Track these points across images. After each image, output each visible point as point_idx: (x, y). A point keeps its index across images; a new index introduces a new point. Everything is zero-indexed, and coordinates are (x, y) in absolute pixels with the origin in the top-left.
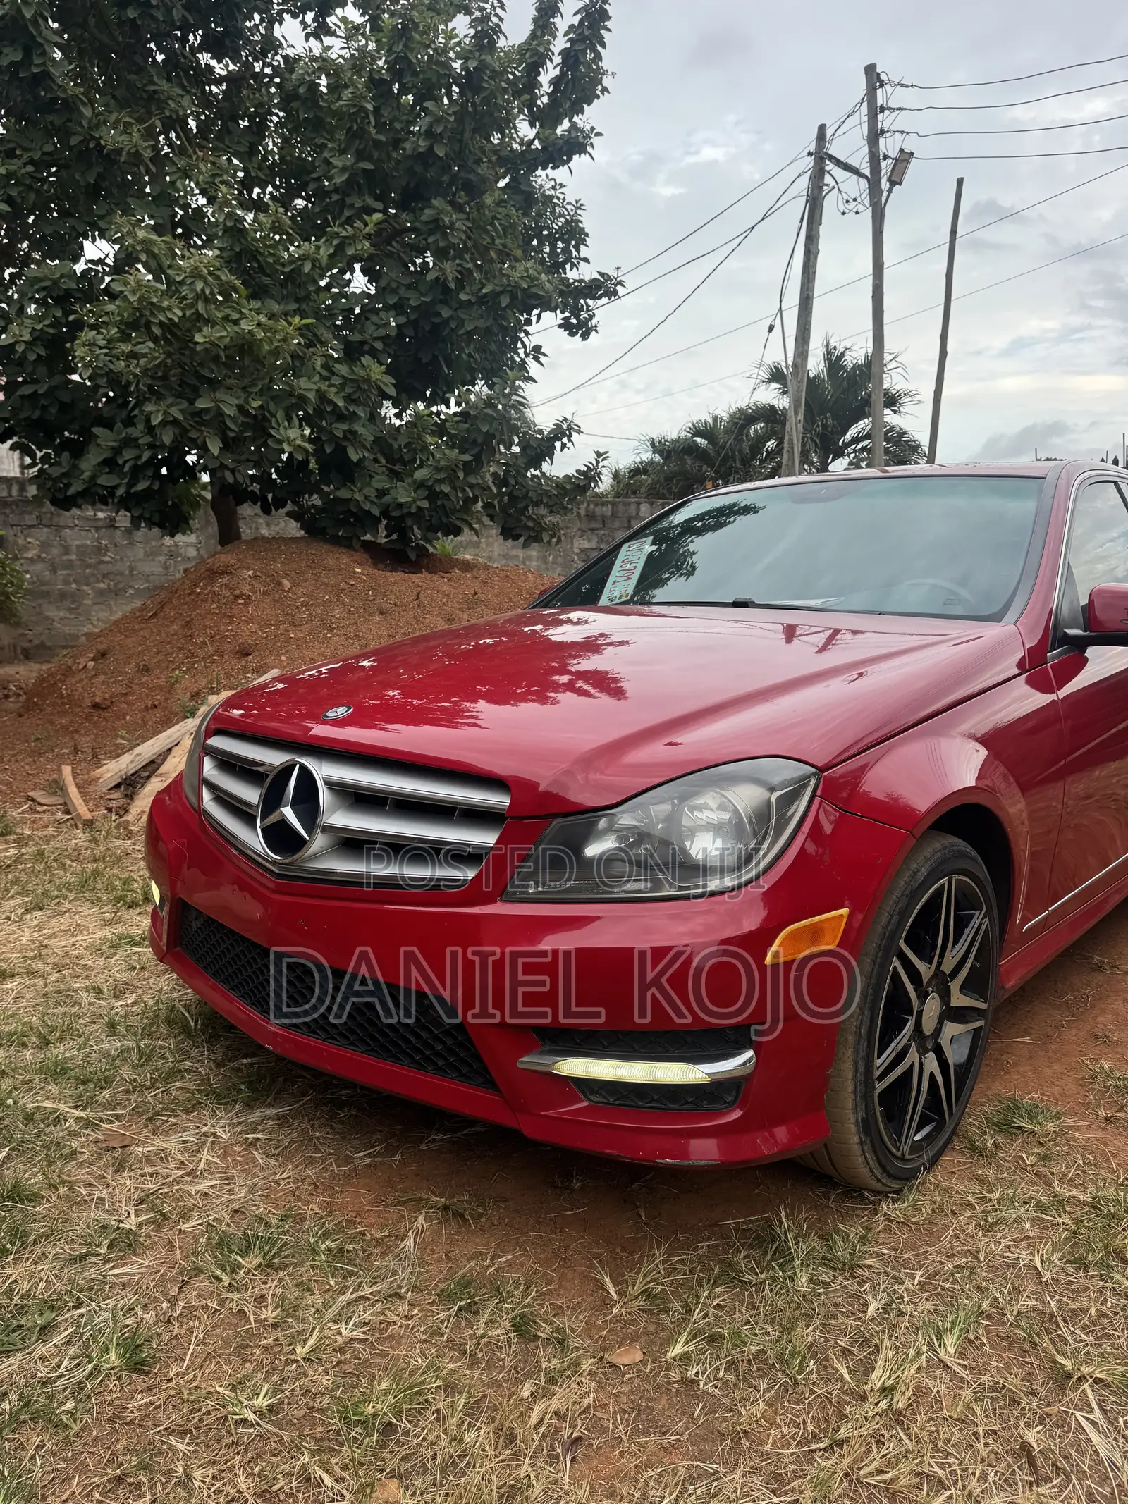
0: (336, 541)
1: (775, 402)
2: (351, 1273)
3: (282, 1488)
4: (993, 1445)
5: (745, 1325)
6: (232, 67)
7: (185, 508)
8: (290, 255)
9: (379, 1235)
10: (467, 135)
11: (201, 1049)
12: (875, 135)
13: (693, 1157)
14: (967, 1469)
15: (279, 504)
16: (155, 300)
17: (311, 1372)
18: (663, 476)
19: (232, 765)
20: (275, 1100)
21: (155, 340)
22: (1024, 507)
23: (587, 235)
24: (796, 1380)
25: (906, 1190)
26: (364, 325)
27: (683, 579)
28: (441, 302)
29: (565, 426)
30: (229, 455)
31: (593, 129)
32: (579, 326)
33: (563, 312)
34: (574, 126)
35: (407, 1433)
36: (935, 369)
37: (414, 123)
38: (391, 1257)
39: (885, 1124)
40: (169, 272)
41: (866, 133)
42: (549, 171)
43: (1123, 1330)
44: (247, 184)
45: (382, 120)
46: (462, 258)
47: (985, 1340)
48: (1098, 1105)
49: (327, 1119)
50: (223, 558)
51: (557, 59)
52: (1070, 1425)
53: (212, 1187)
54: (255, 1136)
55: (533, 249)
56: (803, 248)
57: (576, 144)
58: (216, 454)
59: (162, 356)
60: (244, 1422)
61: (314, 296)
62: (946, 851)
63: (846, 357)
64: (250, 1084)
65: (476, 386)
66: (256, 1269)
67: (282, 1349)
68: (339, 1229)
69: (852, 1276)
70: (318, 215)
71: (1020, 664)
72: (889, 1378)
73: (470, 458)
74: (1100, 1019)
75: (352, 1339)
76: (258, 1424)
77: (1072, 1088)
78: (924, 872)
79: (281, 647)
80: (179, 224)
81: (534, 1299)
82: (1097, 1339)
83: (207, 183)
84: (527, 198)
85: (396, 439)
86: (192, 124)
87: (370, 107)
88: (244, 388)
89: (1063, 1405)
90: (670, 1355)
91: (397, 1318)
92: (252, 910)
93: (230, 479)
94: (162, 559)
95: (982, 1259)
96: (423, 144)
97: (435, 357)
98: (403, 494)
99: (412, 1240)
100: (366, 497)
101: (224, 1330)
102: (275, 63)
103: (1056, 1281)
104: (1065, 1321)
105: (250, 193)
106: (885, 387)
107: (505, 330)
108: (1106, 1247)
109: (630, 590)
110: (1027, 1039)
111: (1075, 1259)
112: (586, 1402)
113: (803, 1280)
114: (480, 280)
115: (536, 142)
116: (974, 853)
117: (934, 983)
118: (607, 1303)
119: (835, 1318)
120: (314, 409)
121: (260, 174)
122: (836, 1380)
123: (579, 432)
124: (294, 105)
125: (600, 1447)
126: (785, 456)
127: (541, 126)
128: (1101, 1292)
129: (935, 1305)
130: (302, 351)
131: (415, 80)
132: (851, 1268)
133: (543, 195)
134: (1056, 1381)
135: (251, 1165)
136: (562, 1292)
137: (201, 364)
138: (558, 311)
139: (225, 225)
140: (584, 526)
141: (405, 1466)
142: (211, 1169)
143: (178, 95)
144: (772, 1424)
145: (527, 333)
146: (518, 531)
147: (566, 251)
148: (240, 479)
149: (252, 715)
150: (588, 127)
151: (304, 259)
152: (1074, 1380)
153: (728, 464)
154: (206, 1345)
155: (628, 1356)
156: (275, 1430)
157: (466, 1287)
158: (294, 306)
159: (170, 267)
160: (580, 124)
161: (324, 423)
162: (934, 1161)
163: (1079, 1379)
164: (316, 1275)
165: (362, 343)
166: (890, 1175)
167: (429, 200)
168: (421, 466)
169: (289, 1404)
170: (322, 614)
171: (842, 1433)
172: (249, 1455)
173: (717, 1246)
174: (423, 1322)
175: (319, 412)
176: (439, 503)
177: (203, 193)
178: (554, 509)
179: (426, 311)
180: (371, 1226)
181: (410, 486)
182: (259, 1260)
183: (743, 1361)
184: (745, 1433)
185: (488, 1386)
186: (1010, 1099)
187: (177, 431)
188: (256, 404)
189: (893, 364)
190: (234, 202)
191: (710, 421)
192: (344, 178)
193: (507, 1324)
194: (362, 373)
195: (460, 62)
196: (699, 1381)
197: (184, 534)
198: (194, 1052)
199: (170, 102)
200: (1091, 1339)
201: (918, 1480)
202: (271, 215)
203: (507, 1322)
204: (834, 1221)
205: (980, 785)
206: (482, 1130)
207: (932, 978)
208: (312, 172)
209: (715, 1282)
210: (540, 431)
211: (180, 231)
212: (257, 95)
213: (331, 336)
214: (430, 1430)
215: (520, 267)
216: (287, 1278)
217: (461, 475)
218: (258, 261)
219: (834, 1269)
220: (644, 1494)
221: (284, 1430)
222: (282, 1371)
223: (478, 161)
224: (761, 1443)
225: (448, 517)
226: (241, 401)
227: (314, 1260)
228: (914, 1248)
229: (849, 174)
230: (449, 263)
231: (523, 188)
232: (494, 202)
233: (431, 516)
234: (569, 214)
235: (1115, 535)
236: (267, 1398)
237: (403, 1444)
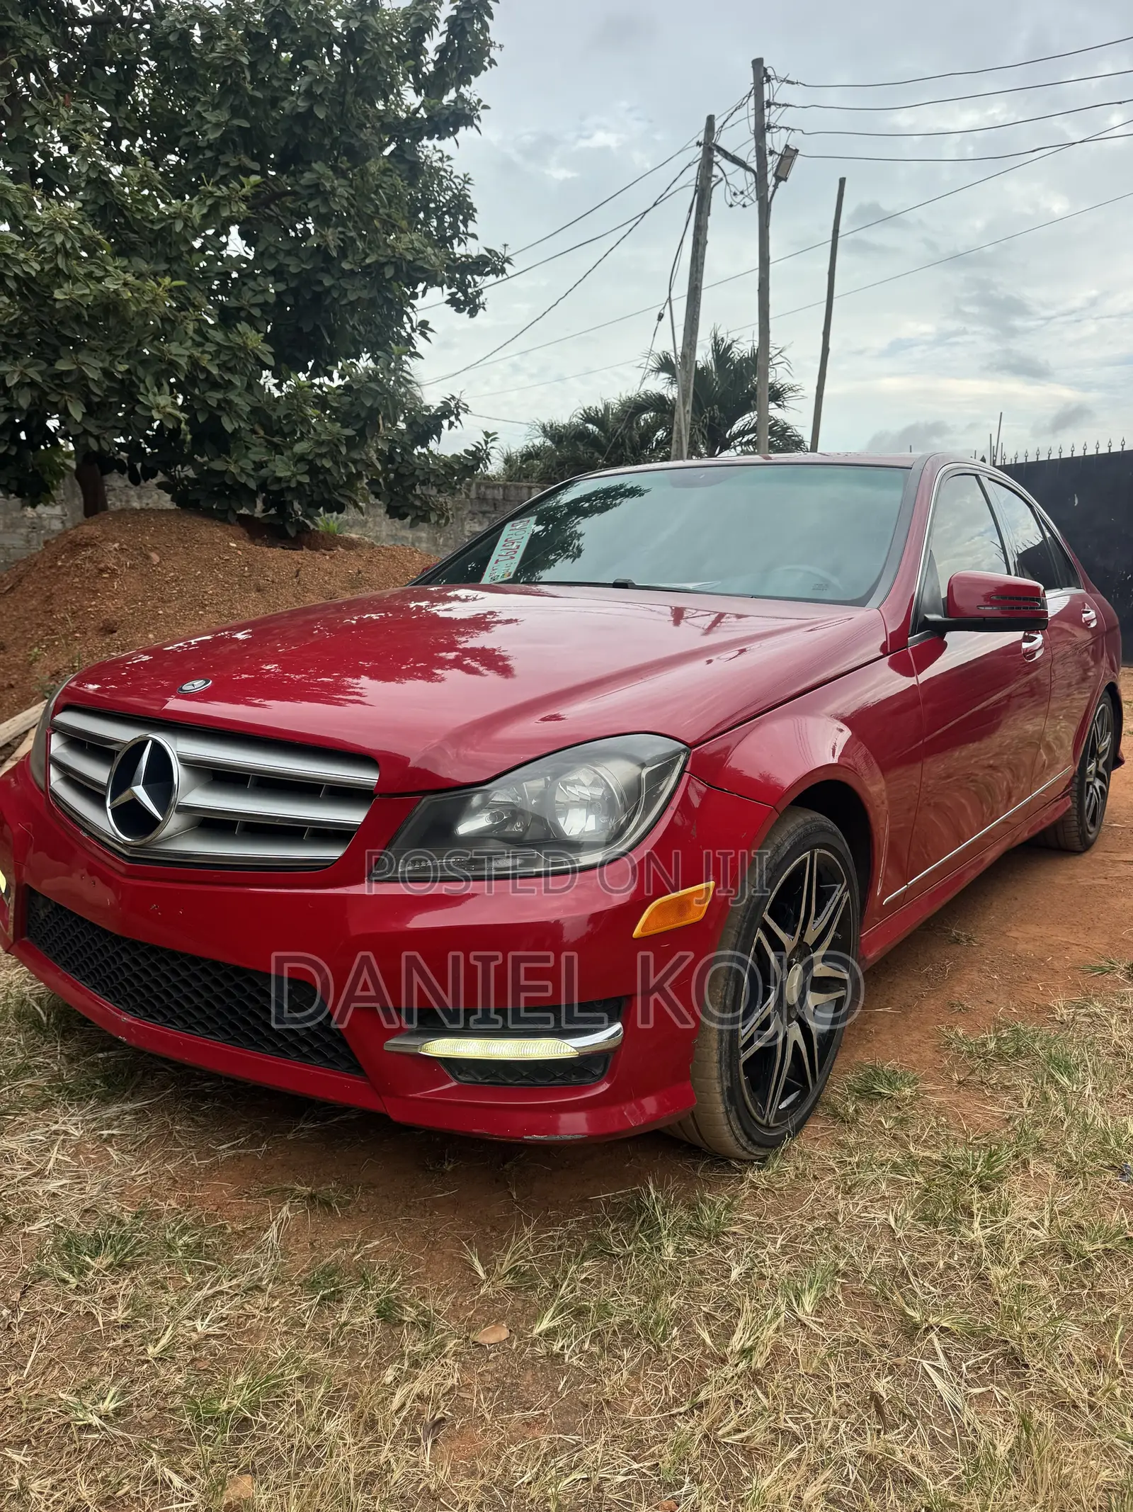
0: (209, 514)
1: (664, 392)
2: (209, 1269)
3: (127, 1493)
4: (846, 1398)
5: (612, 1296)
6: (97, 9)
7: (47, 477)
8: (160, 212)
9: (240, 1227)
10: (349, 98)
11: (54, 1044)
12: (762, 129)
13: (561, 1131)
14: (820, 1422)
15: (149, 473)
16: (9, 251)
17: (163, 1371)
18: (555, 461)
19: (80, 742)
20: (133, 1094)
21: (10, 294)
22: (892, 497)
23: (475, 210)
24: (659, 1347)
25: (771, 1157)
26: (240, 290)
27: (570, 560)
28: (323, 270)
29: (452, 404)
30: (93, 421)
31: (480, 101)
32: (466, 303)
33: (449, 287)
34: (460, 97)
35: (263, 1427)
36: (818, 366)
37: (293, 81)
38: (252, 1249)
39: (750, 1094)
40: (26, 222)
41: (753, 127)
42: (435, 141)
43: (968, 1280)
44: (114, 135)
45: (260, 77)
46: (345, 226)
47: (840, 1298)
48: (952, 1070)
49: (188, 1112)
50: (86, 529)
51: (443, 27)
52: (917, 1374)
53: (62, 1187)
54: (110, 1132)
55: (419, 222)
56: (692, 238)
57: (462, 116)
58: (79, 420)
59: (18, 313)
60: (89, 1428)
61: (186, 257)
62: (808, 826)
63: (733, 349)
64: (106, 1079)
65: (361, 360)
66: (106, 1270)
67: (133, 1350)
68: (198, 1222)
69: (718, 1243)
70: (193, 172)
71: (883, 647)
72: (749, 1339)
73: (354, 433)
74: (957, 989)
75: (208, 1336)
76: (104, 1429)
77: (929, 1055)
78: (787, 846)
79: (148, 624)
80: (40, 173)
81: (401, 1284)
82: (944, 1290)
83: (68, 130)
84: (413, 168)
85: (274, 410)
86: (53, 66)
87: (245, 61)
88: (109, 351)
89: (911, 1355)
90: (537, 1331)
91: (257, 1312)
92: (105, 896)
93: (95, 447)
94: (23, 531)
95: (840, 1220)
96: (302, 105)
97: (317, 328)
98: (282, 468)
99: (275, 1230)
100: (243, 470)
101: (70, 1334)
102: (145, 8)
103: (908, 1237)
104: (915, 1275)
105: (118, 144)
106: (770, 381)
107: (390, 302)
108: (955, 1202)
109: (513, 569)
110: (888, 1009)
111: (926, 1215)
112: (449, 1382)
113: (669, 1250)
114: (363, 250)
115: (422, 111)
116: (836, 828)
117: (797, 954)
118: (475, 1283)
119: (699, 1285)
120: (186, 377)
121: (128, 125)
122: (699, 1345)
123: (466, 411)
124: (165, 53)
125: (463, 1427)
126: (674, 446)
127: (427, 95)
128: (949, 1246)
129: (795, 1267)
130: (174, 315)
131: (295, 37)
132: (717, 1236)
133: (431, 167)
134: (905, 1332)
135: (105, 1162)
136: (429, 1275)
137: (61, 323)
138: (445, 286)
139: (88, 176)
140: (476, 508)
141: (260, 1461)
142: (60, 1169)
143: (37, 34)
144: (635, 1392)
145: (413, 307)
146: (405, 509)
147: (454, 226)
148: (106, 448)
149: (108, 690)
150: (475, 99)
151: (175, 218)
152: (922, 1330)
153: (619, 452)
154: (49, 1351)
155: (494, 1335)
156: (121, 1433)
157: (330, 1276)
158: (164, 266)
159: (26, 217)
160: (467, 95)
161: (197, 391)
162: (799, 1128)
163: (927, 1330)
164: (171, 1272)
165: (240, 309)
166: (755, 1143)
167: (309, 163)
168: (301, 439)
169: (138, 1406)
170: (193, 590)
171: (702, 1396)
172: (92, 1462)
173: (588, 1220)
174: (284, 1312)
175: (192, 380)
176: (321, 477)
177: (64, 140)
178: (442, 489)
179: (306, 279)
180: (234, 1219)
181: (290, 460)
182: (110, 1259)
183: (608, 1332)
184: (608, 1402)
185: (349, 1374)
186: (871, 1067)
187: (35, 394)
188: (123, 368)
189: (779, 359)
190: (98, 152)
191: (601, 407)
192: (217, 135)
193: (372, 1311)
194: (239, 340)
195: (341, 21)
196: (563, 1355)
197: (46, 504)
198: (45, 1048)
199: (27, 40)
200: (939, 1291)
201: (773, 1436)
202: (139, 169)
203: (371, 1308)
204: (703, 1190)
205: (842, 763)
206: (353, 1117)
207: (795, 949)
208: (185, 126)
209: (583, 1256)
210: (427, 408)
211: (40, 180)
212: (124, 40)
213: (204, 300)
214: (288, 1423)
215: (406, 238)
216: (140, 1276)
217: (344, 450)
218: (125, 217)
219: (700, 1237)
220: (506, 1470)
221: (132, 1433)
222: (132, 1372)
223: (361, 126)
224: (624, 1411)
225: (330, 492)
226: (106, 365)
227: (169, 1257)
228: (777, 1212)
229: (735, 167)
230: (331, 230)
231: (408, 157)
232: (379, 170)
233: (312, 491)
234: (457, 188)
235: (982, 530)
236: (114, 1401)
237: (259, 1439)
